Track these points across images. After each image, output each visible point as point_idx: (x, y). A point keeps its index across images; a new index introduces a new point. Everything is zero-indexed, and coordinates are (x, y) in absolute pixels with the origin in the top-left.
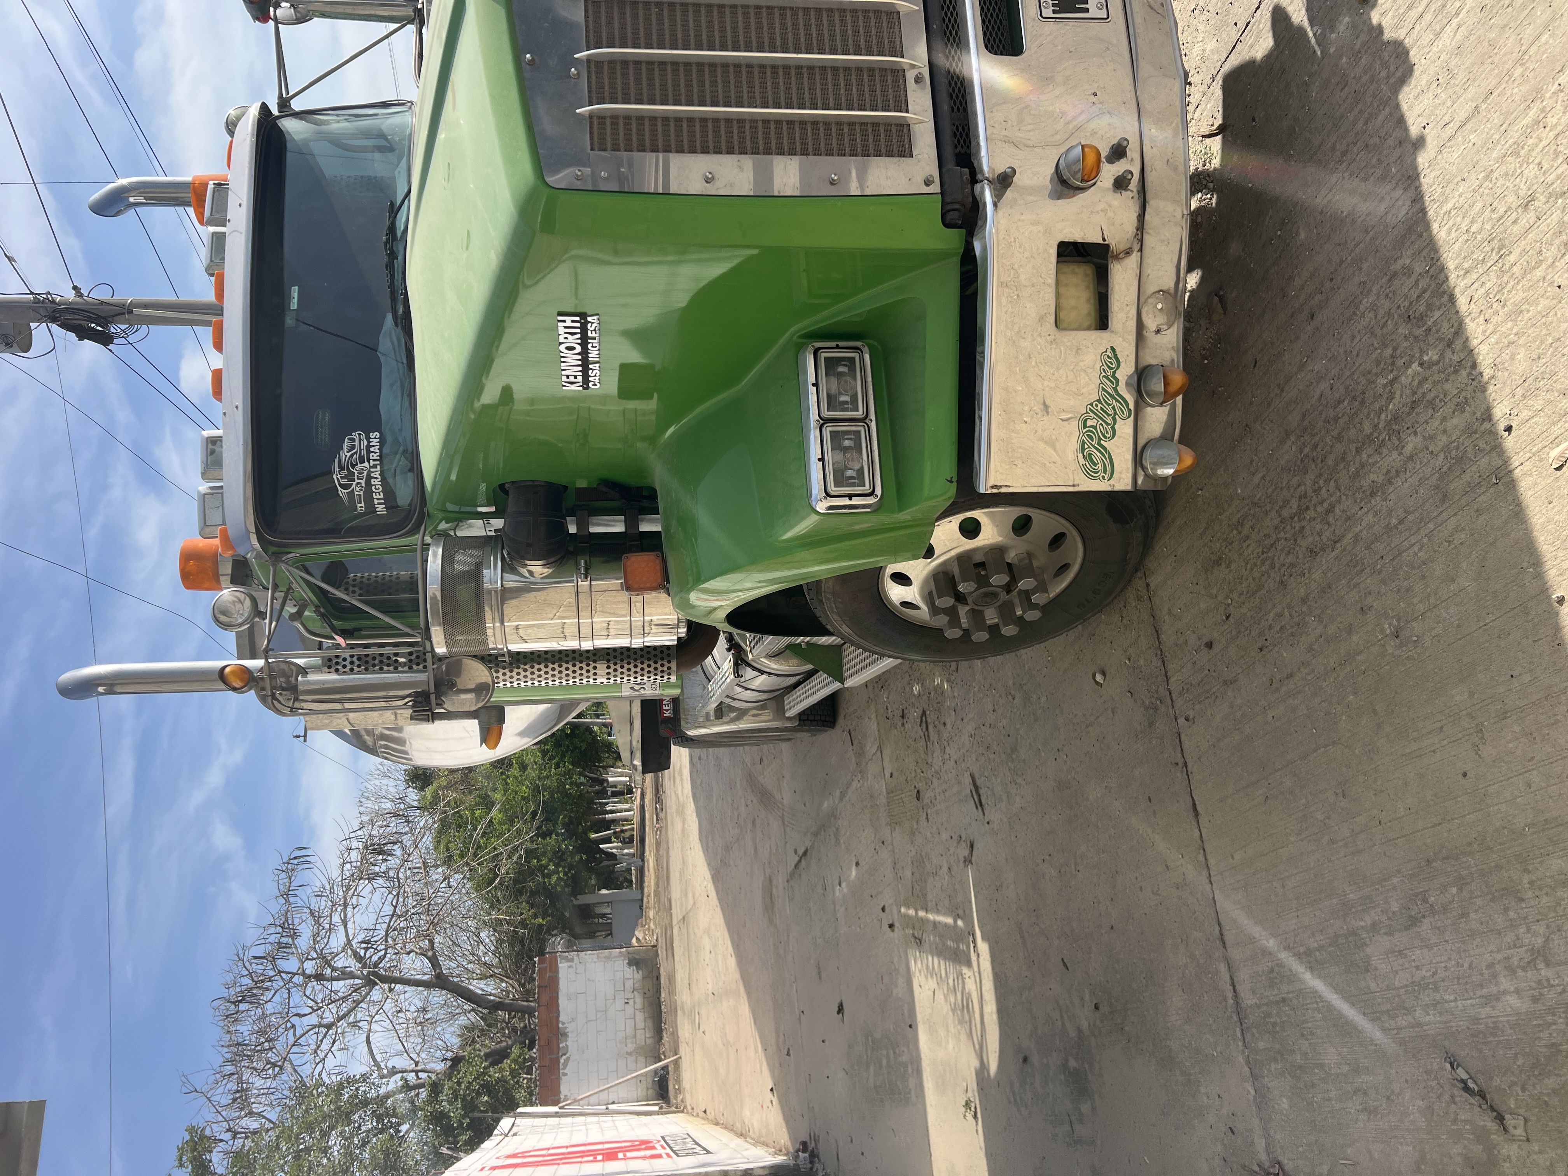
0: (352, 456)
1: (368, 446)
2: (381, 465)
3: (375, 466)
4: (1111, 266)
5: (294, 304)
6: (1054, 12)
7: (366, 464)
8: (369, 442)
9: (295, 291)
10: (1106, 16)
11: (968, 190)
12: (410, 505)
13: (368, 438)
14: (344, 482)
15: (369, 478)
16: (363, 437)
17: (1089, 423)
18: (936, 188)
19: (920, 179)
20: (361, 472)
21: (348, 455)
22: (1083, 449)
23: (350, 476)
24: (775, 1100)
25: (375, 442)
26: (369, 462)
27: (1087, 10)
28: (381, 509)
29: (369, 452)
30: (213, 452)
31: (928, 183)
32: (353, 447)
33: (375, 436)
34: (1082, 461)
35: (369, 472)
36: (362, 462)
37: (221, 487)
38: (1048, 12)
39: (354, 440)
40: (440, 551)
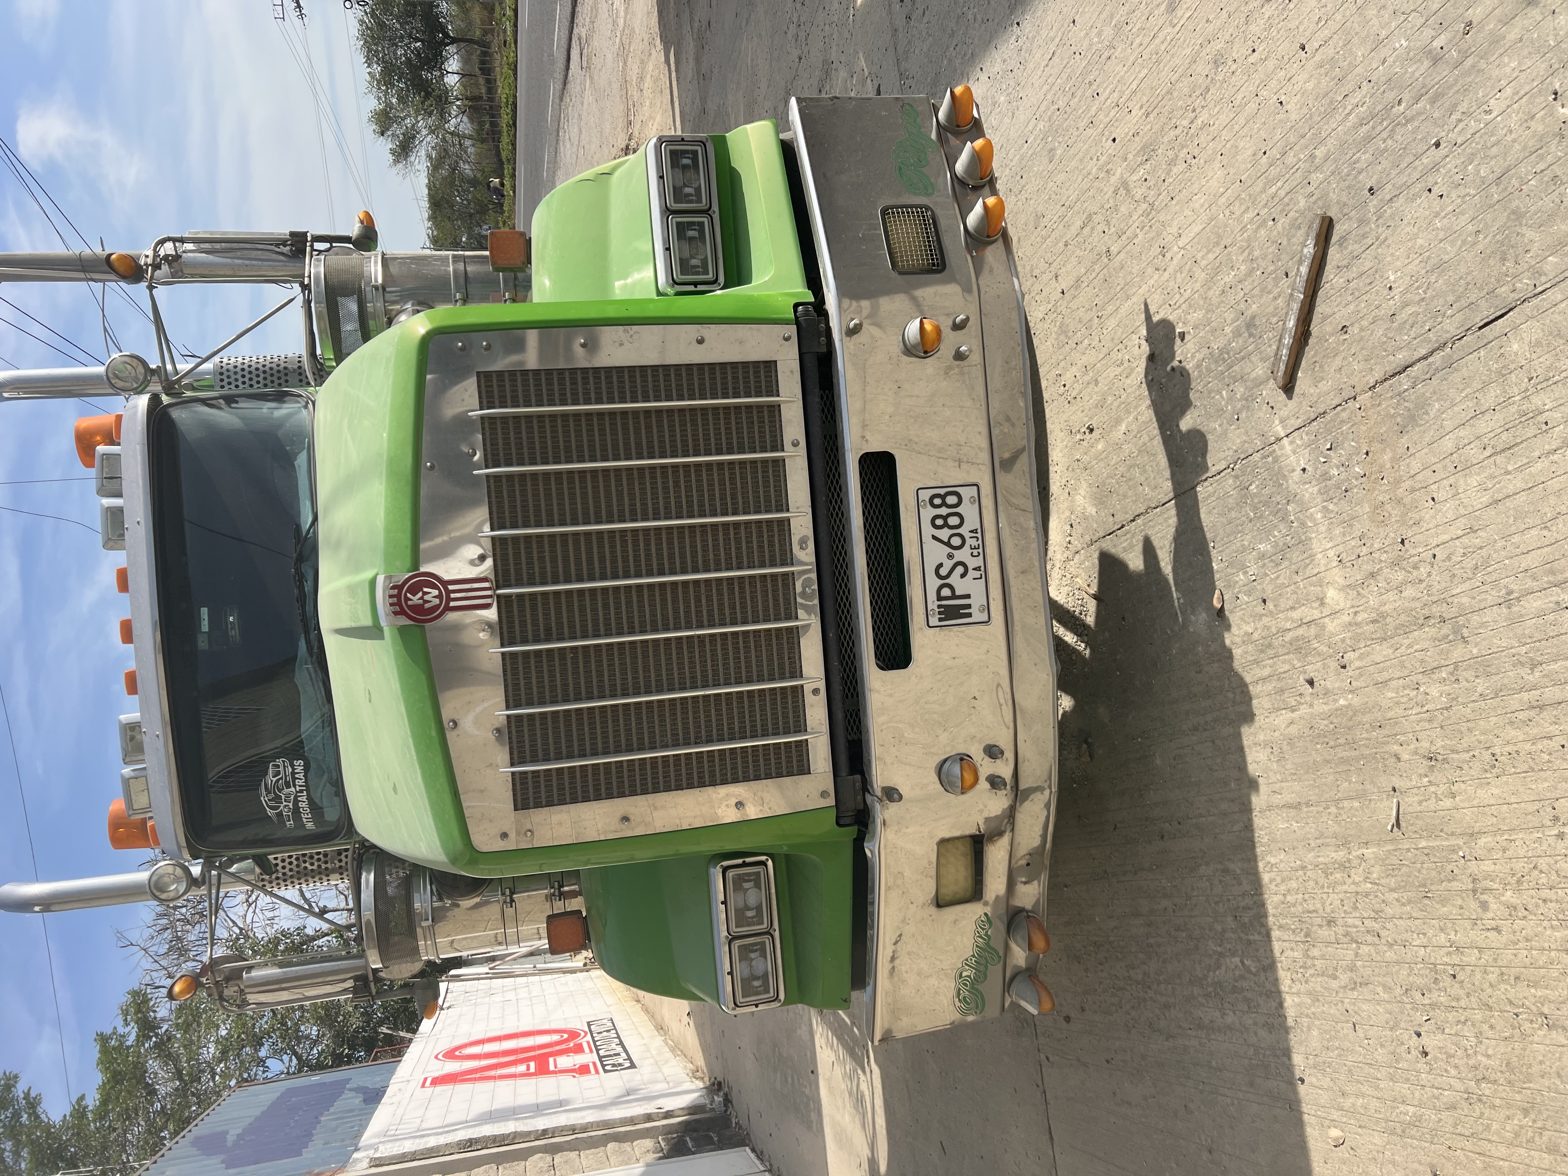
0: (278, 781)
1: (293, 773)
2: (308, 790)
3: (301, 791)
4: (985, 848)
5: (205, 627)
6: (940, 620)
7: (293, 789)
8: (293, 769)
9: (204, 612)
10: (986, 618)
11: (859, 798)
12: (339, 820)
13: (292, 766)
14: (273, 804)
15: (296, 802)
16: (287, 763)
17: (964, 974)
18: (831, 801)
19: (816, 794)
20: (288, 796)
21: (274, 779)
22: (959, 994)
23: (277, 799)
24: (692, 1023)
25: (299, 769)
26: (295, 786)
27: (969, 615)
28: (310, 825)
29: (294, 779)
30: (132, 738)
31: (824, 794)
32: (278, 773)
33: (299, 764)
34: (958, 1004)
35: (296, 797)
36: (288, 787)
37: (145, 769)
38: (934, 621)
39: (278, 766)
40: (372, 876)
